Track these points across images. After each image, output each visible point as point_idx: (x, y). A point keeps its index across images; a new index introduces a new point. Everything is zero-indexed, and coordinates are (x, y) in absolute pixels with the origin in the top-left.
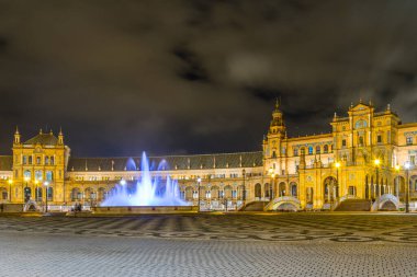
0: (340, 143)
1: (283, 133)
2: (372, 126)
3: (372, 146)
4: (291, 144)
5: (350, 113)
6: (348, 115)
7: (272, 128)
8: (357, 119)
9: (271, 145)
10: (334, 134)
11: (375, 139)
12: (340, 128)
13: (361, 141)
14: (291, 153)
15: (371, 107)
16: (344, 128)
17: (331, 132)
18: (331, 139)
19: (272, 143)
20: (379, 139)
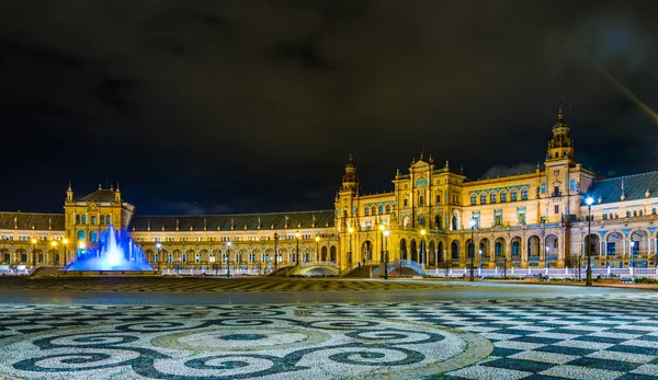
0: (402, 203)
1: (354, 189)
2: (431, 185)
3: (430, 206)
4: (363, 202)
5: (411, 170)
6: (409, 172)
7: (344, 184)
8: (417, 176)
9: (343, 203)
10: (396, 193)
11: (434, 199)
12: (402, 185)
13: (422, 201)
14: (362, 212)
15: (430, 164)
16: (406, 186)
17: (394, 190)
18: (393, 198)
19: (344, 202)
20: (438, 199)
